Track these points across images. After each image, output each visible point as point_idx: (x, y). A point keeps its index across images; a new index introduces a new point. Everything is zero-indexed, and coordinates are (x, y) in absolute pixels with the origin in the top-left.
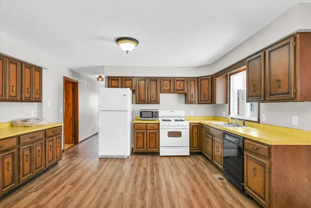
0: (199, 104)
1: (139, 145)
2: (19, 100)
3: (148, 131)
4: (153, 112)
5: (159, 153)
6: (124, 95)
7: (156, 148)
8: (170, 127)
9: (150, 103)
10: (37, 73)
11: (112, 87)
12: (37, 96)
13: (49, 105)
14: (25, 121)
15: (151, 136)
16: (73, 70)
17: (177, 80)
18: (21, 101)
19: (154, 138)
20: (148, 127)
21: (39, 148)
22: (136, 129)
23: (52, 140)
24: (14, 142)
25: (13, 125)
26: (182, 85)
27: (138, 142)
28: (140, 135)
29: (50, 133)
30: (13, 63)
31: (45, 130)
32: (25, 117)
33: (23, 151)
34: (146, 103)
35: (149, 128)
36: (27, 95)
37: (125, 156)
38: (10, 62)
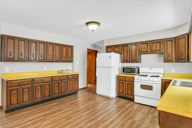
0: (177, 62)
1: (120, 91)
2: (60, 61)
3: (126, 82)
4: (131, 69)
5: (134, 99)
6: (109, 57)
7: (132, 96)
8: (142, 81)
9: (131, 62)
10: (70, 49)
11: (108, 52)
12: (70, 60)
13: (77, 64)
14: (62, 71)
15: (128, 86)
16: (93, 44)
17: (153, 43)
18: (61, 62)
19: (131, 88)
20: (126, 79)
21: (63, 83)
22: (119, 80)
23: (72, 81)
24: (50, 79)
25: (59, 72)
26: (158, 46)
27: (120, 89)
28: (121, 84)
29: (70, 77)
30: (57, 46)
31: (68, 75)
32: (62, 69)
33: (55, 84)
34: (128, 62)
35: (128, 80)
36: (65, 59)
37: (110, 97)
38: (56, 45)
